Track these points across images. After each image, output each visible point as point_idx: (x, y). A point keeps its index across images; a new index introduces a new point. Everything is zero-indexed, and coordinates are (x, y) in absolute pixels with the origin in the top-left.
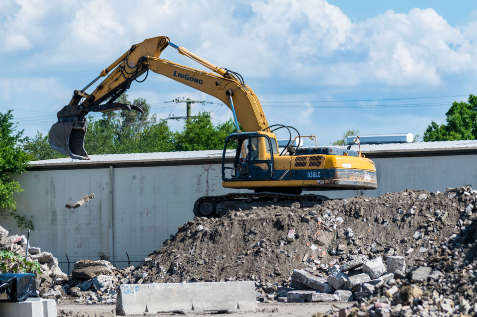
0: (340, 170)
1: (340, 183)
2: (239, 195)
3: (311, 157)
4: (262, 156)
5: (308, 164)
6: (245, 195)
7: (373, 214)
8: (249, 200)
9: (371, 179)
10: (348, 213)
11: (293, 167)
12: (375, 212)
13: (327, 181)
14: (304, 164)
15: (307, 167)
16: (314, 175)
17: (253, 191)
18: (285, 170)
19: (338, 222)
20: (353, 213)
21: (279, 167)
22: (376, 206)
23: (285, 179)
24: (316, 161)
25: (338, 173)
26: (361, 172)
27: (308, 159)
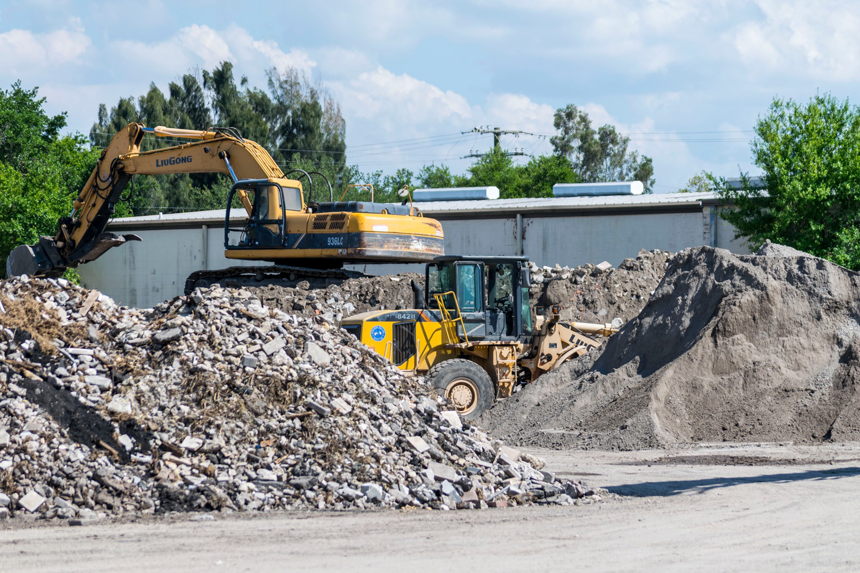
0: (369, 235)
1: (368, 254)
2: (246, 270)
3: (333, 216)
4: (274, 214)
5: (328, 226)
6: (253, 269)
7: (395, 300)
8: (259, 277)
9: (424, 248)
10: (362, 298)
11: (311, 230)
12: (399, 297)
13: (350, 251)
14: (323, 226)
15: (327, 231)
16: (336, 242)
17: (272, 264)
18: (301, 235)
19: (344, 310)
20: (368, 297)
21: (293, 230)
22: (403, 288)
23: (300, 247)
24: (338, 222)
25: (366, 239)
26: (406, 238)
27: (329, 218)
